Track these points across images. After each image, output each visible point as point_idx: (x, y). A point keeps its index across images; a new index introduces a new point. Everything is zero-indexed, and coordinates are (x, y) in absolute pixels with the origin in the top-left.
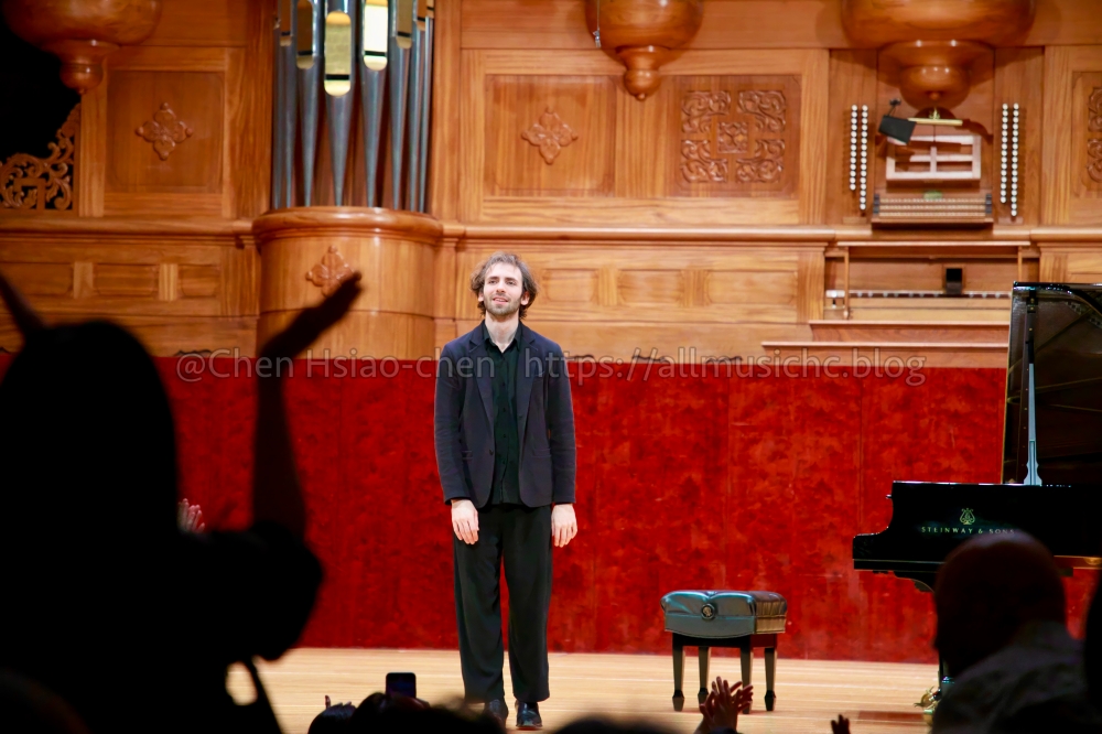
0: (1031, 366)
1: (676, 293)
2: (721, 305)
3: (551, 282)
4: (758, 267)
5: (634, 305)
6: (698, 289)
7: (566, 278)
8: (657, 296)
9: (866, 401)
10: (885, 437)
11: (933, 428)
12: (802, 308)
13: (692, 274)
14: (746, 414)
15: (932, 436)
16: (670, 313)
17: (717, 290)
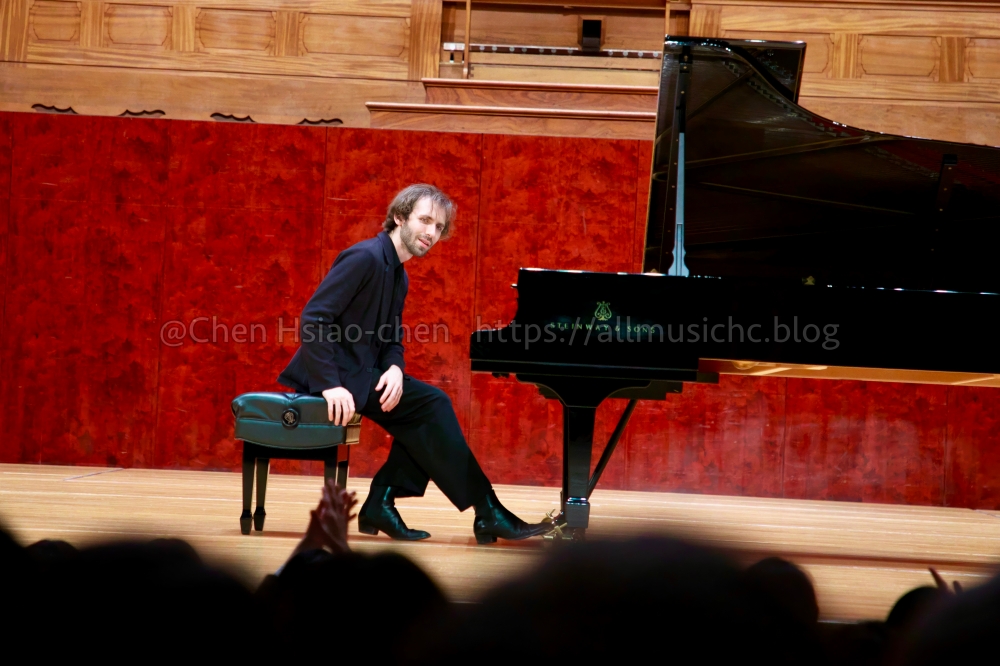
0: (682, 136)
1: (266, 39)
2: (319, 56)
3: (115, 20)
4: (363, 11)
5: (214, 51)
6: (292, 35)
7: (134, 16)
8: (243, 42)
9: (485, 175)
10: (508, 219)
11: (562, 209)
12: (415, 62)
13: (285, 16)
14: (346, 187)
15: (561, 219)
16: (258, 62)
17: (314, 37)
